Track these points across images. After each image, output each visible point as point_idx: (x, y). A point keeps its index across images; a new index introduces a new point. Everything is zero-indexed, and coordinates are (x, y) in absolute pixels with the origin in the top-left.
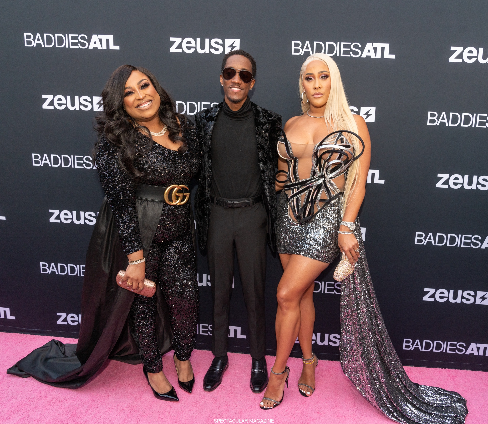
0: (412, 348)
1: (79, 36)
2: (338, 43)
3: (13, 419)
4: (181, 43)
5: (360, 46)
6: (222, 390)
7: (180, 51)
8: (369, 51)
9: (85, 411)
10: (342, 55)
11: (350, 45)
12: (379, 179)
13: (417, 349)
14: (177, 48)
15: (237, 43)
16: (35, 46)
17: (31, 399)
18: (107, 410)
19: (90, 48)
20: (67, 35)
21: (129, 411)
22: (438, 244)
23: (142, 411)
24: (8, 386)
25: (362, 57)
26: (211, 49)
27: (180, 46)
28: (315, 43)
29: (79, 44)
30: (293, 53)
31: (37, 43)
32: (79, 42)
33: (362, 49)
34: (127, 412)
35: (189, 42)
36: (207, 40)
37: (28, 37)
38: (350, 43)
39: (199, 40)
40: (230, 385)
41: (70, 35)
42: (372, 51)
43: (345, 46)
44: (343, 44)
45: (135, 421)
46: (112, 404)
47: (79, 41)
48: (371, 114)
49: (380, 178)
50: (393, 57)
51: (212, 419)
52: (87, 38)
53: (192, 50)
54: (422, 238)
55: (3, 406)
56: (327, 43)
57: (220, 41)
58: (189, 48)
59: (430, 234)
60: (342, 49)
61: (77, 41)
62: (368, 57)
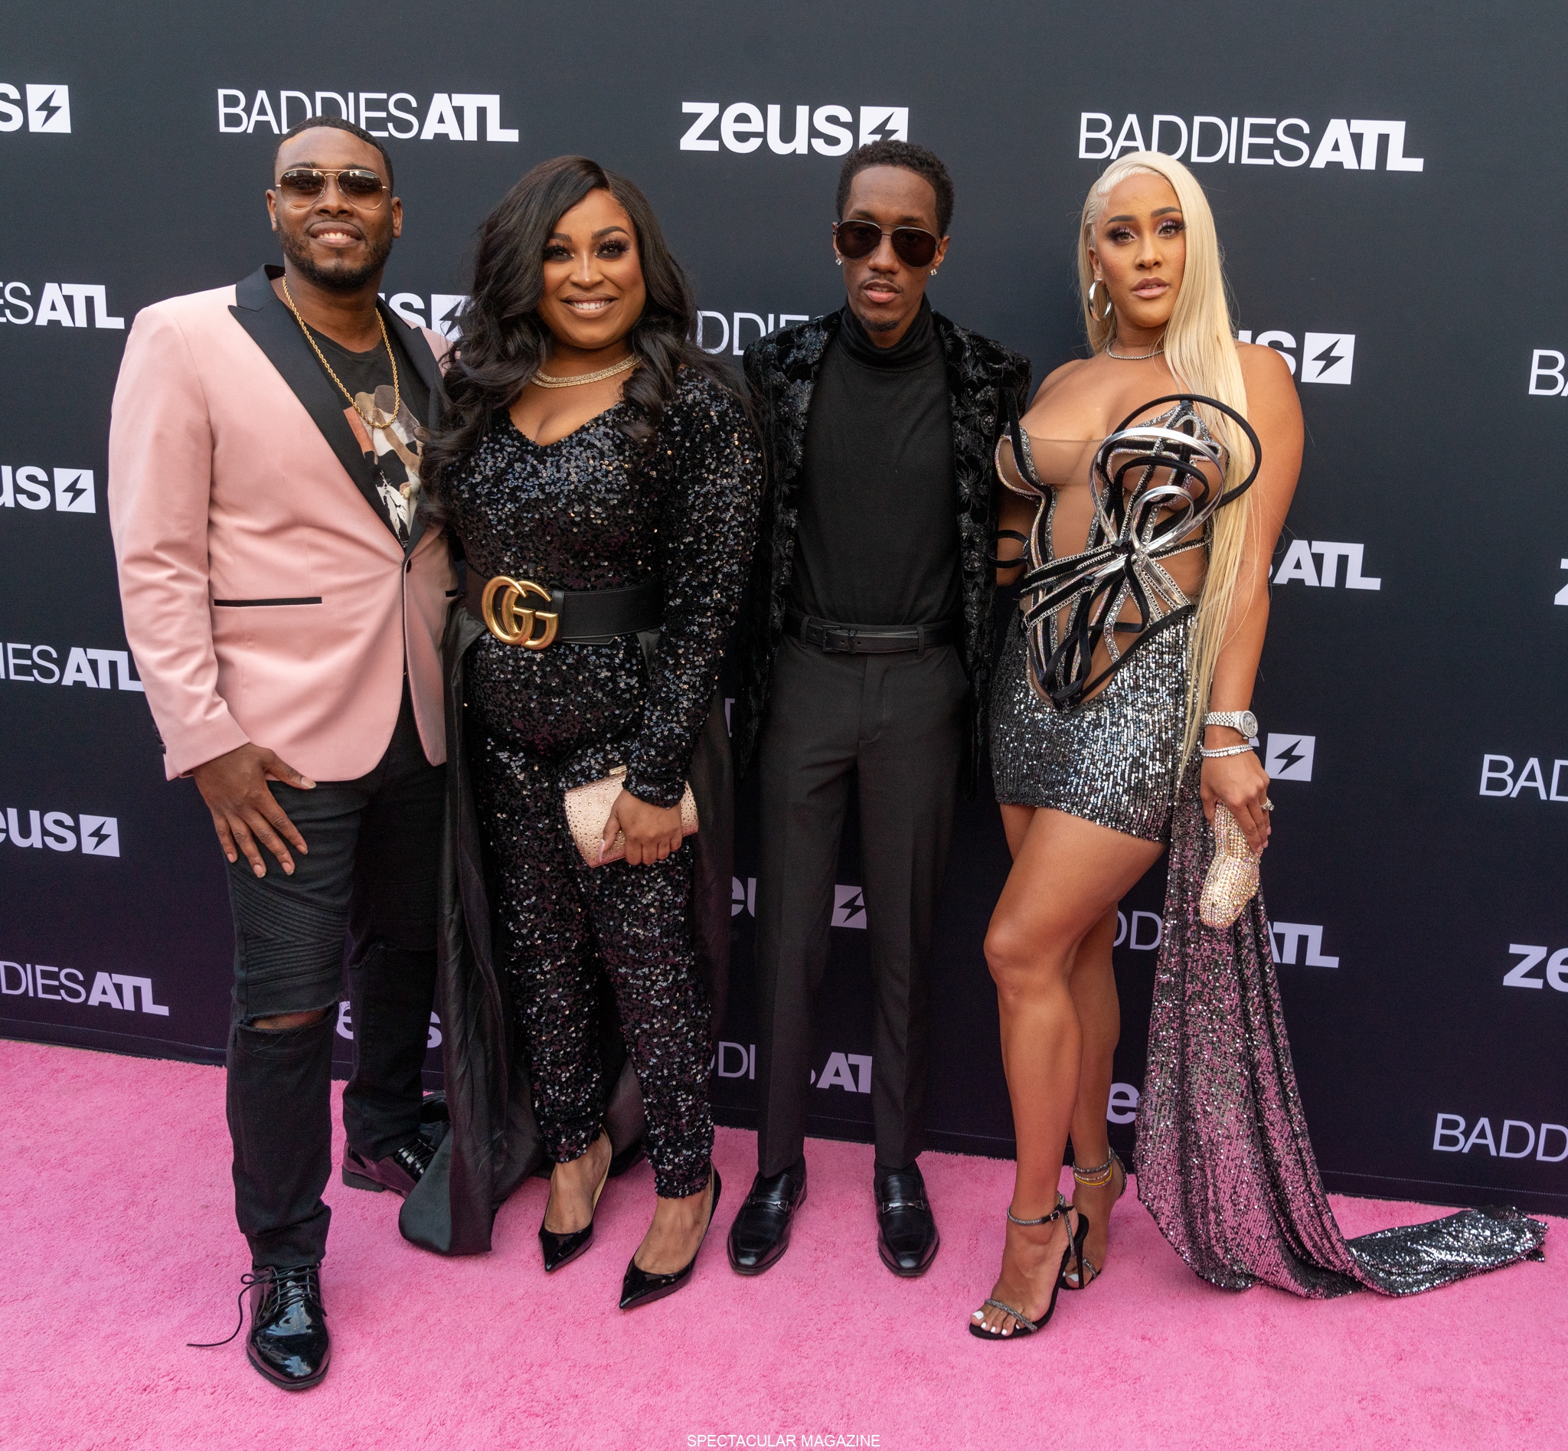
0: (1464, 1146)
1: (389, 97)
2: (1235, 121)
3: (168, 1316)
4: (717, 121)
5: (1306, 130)
6: (830, 1256)
7: (712, 146)
8: (1336, 147)
9: (390, 1303)
10: (1245, 160)
11: (1274, 127)
12: (1362, 576)
13: (1480, 1150)
14: (702, 137)
15: (900, 121)
16: (250, 130)
17: (222, 1260)
18: (459, 1301)
19: (423, 137)
20: (351, 95)
21: (531, 1310)
22: (1558, 794)
23: (570, 1307)
24: (150, 1217)
25: (1312, 166)
26: (813, 140)
27: (713, 131)
28: (1157, 119)
29: (390, 126)
30: (1083, 154)
31: (257, 122)
32: (391, 118)
33: (1314, 142)
34: (525, 1311)
35: (743, 118)
36: (802, 111)
37: (231, 101)
38: (1273, 121)
39: (774, 111)
40: (857, 1243)
41: (363, 96)
42: (1347, 145)
43: (1256, 131)
44: (1248, 121)
45: (548, 1338)
46: (475, 1286)
47: (389, 113)
48: (1340, 358)
49: (1365, 573)
50: (1416, 165)
51: (796, 1342)
52: (414, 104)
53: (753, 144)
54: (1504, 775)
55: (137, 1275)
56: (1198, 120)
57: (845, 115)
58: (742, 137)
59: (1533, 762)
60: (1247, 140)
61: (383, 115)
62: (1334, 167)
